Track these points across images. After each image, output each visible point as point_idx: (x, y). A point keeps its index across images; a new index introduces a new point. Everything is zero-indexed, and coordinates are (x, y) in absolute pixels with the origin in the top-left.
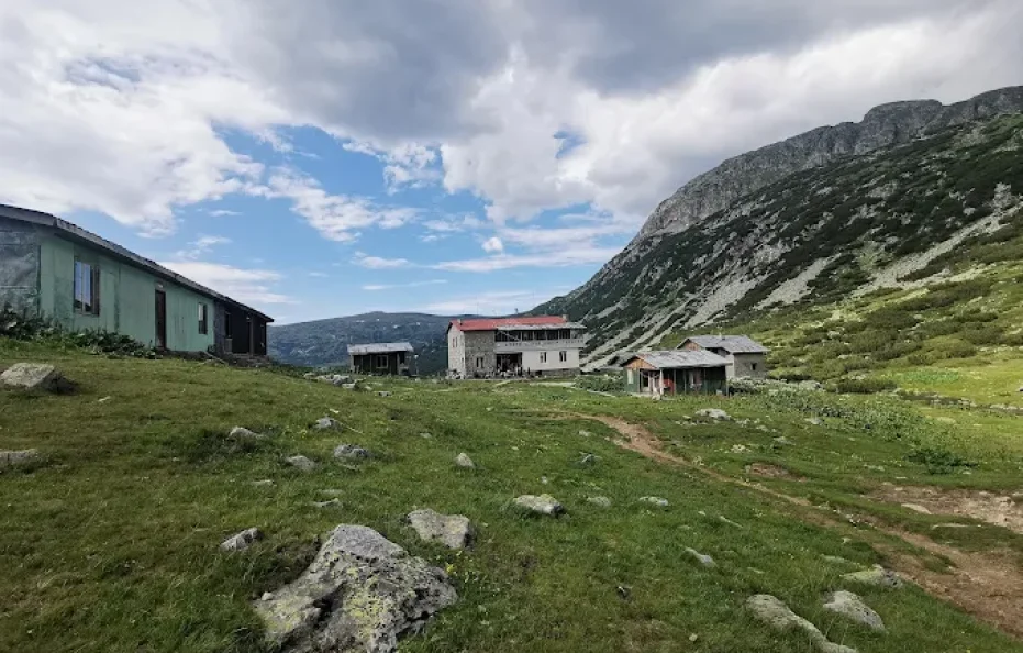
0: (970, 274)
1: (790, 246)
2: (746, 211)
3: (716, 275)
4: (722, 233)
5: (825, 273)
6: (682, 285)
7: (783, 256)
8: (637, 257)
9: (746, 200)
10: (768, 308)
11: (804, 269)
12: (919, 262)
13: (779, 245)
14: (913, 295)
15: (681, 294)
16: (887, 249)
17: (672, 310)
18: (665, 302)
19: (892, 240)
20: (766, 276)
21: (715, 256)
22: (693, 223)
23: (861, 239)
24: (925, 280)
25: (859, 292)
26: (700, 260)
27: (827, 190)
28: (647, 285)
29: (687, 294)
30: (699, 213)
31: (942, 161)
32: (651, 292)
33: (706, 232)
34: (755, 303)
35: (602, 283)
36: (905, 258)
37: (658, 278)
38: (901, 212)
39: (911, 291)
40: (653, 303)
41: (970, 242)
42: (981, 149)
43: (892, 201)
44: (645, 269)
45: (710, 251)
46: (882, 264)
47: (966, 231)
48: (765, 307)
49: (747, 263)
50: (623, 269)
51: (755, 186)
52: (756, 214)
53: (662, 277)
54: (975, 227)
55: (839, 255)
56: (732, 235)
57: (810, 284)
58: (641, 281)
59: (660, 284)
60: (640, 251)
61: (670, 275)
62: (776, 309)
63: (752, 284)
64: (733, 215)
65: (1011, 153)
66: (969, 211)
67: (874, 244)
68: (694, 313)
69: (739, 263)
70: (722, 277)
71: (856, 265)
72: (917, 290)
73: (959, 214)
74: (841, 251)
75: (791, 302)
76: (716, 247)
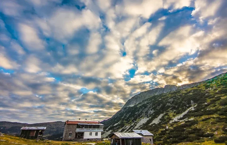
0: (192, 119)
1: (155, 111)
2: (146, 102)
3: (140, 117)
4: (141, 107)
5: (163, 117)
6: (133, 119)
7: (154, 113)
8: (123, 111)
9: (145, 100)
10: (152, 125)
11: (158, 116)
12: (181, 116)
13: (153, 110)
14: (182, 123)
15: (133, 121)
16: (174, 112)
17: (131, 125)
18: (129, 123)
19: (175, 111)
20: (151, 117)
21: (140, 112)
22: (135, 105)
23: (169, 110)
24: (184, 120)
25: (171, 122)
26: (137, 113)
27: (160, 99)
28: (125, 118)
29: (134, 121)
30: (136, 103)
31: (180, 95)
32: (126, 120)
33: (138, 107)
34: (149, 123)
35: (115, 117)
36: (178, 115)
37: (128, 117)
38: (175, 105)
39: (181, 122)
40: (127, 123)
41: (190, 112)
42: (186, 94)
43: (173, 102)
44: (125, 114)
45: (139, 111)
46: (174, 116)
47: (188, 110)
48: (151, 125)
49: (147, 114)
50: (120, 114)
51: (147, 98)
52: (147, 103)
53: (129, 116)
54: (189, 109)
55: (165, 113)
56: (143, 108)
57: (160, 119)
58: (124, 117)
59: (128, 118)
60: (124, 110)
61: (130, 116)
62: (154, 125)
63: (148, 119)
64: (143, 103)
65: (191, 95)
66: (187, 105)
67: (171, 111)
68: (136, 126)
69: (145, 114)
70: (141, 117)
71: (169, 116)
72: (182, 122)
73: (186, 106)
74: (165, 112)
75: (157, 124)
76: (140, 110)
